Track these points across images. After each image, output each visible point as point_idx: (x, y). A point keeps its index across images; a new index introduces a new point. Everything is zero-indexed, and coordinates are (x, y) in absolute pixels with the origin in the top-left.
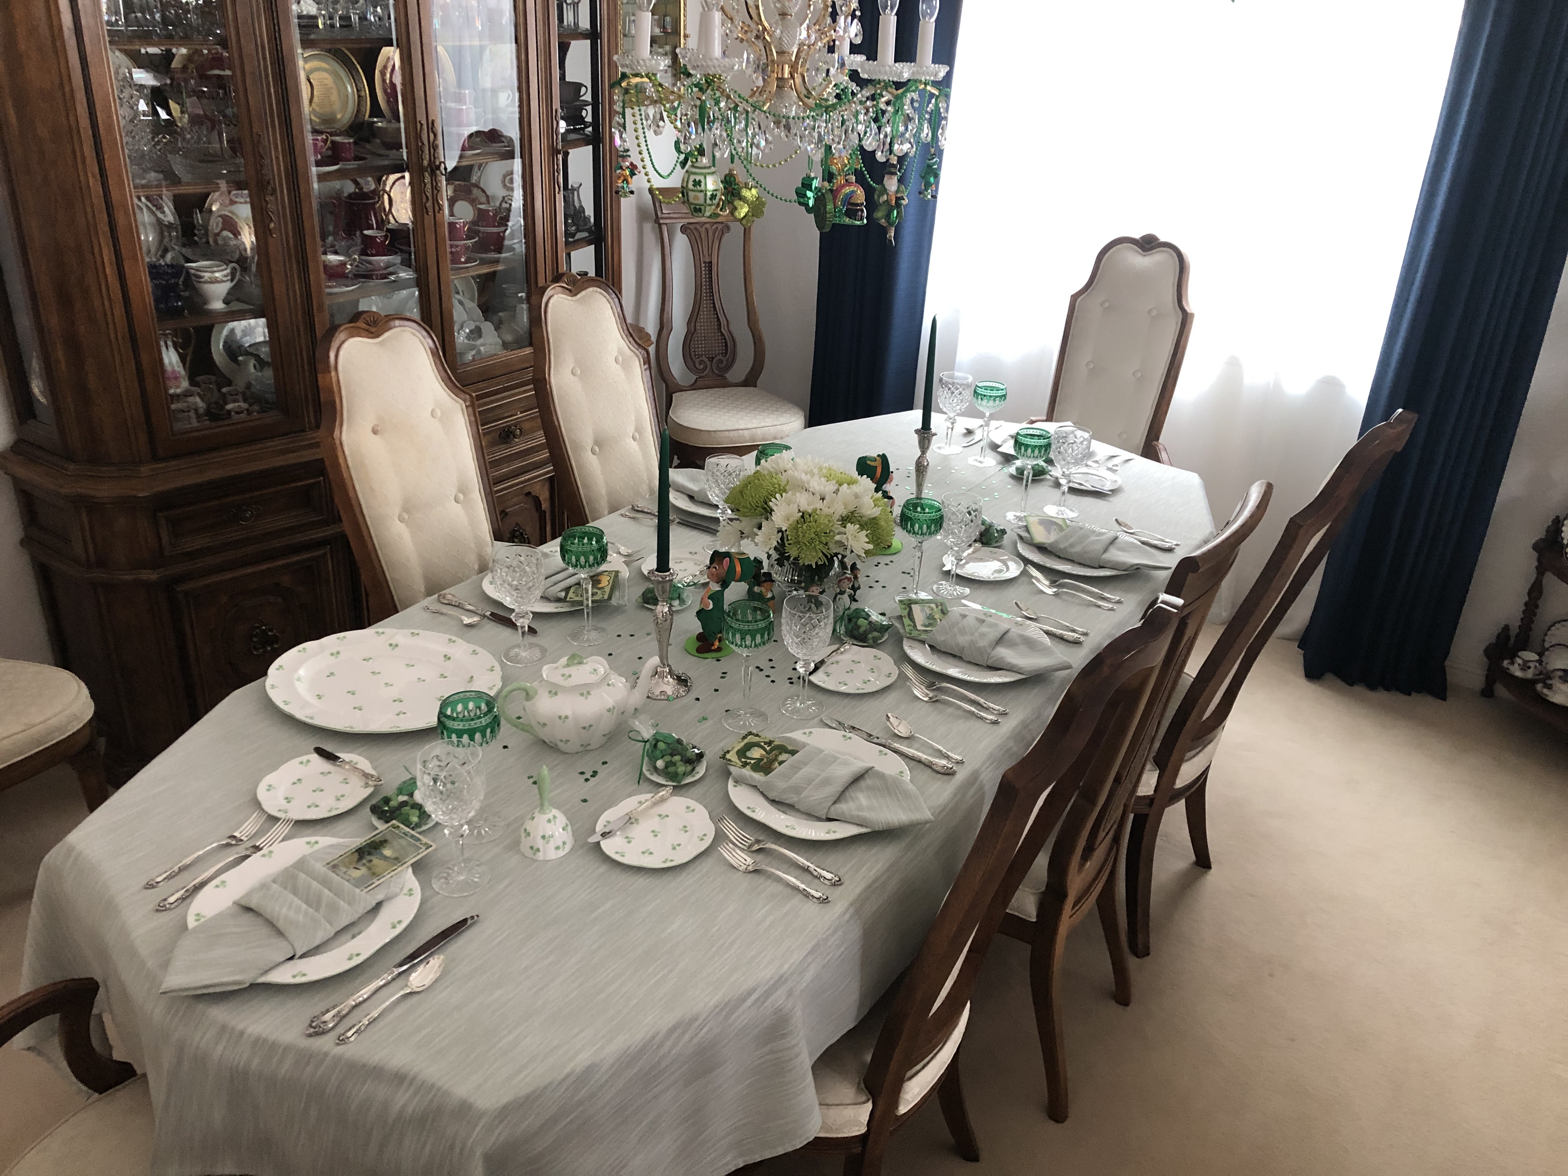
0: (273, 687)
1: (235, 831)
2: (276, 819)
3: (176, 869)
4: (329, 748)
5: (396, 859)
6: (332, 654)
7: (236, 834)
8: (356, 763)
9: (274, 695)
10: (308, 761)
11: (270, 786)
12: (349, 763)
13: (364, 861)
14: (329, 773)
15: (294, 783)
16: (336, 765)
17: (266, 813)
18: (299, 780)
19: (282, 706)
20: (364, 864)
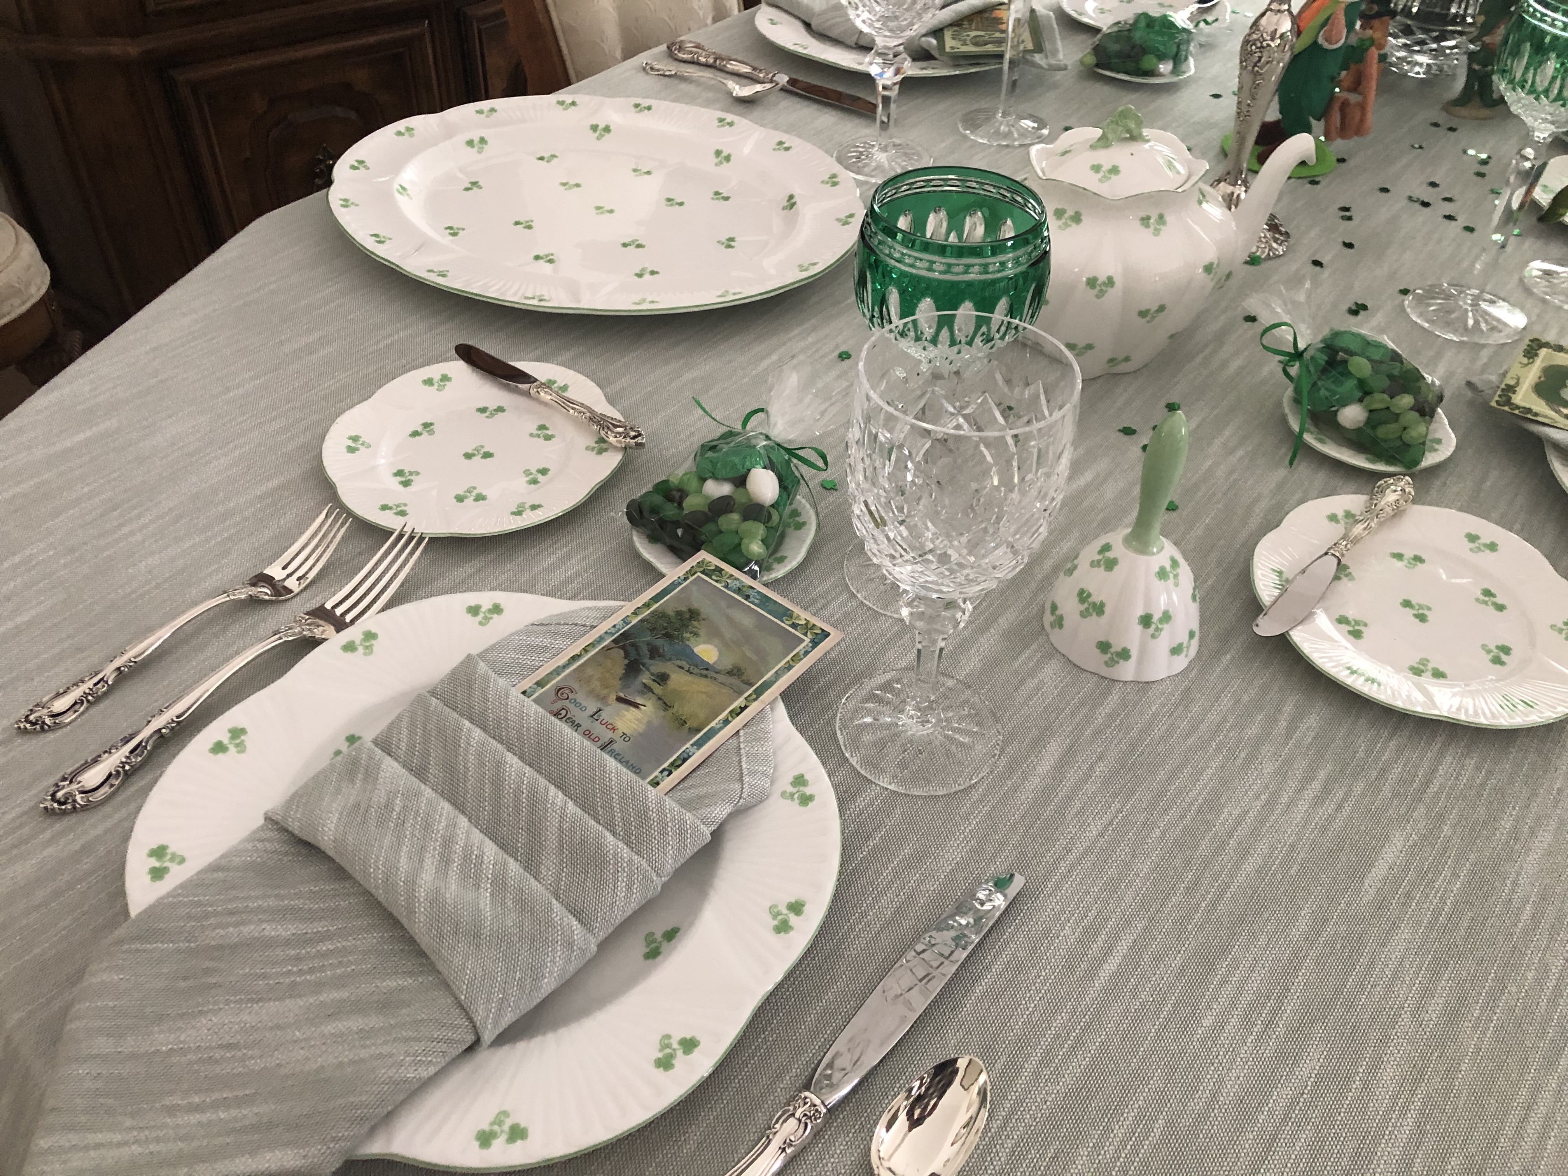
0: (346, 204)
1: (271, 561)
2: (379, 534)
3: (109, 672)
4: (491, 347)
5: (735, 672)
6: (470, 143)
7: (275, 571)
8: (565, 388)
9: (348, 220)
10: (445, 378)
11: (355, 439)
12: (548, 385)
13: (645, 678)
14: (500, 409)
15: (415, 434)
16: (517, 391)
17: (350, 514)
18: (426, 425)
19: (369, 244)
20: (647, 689)
